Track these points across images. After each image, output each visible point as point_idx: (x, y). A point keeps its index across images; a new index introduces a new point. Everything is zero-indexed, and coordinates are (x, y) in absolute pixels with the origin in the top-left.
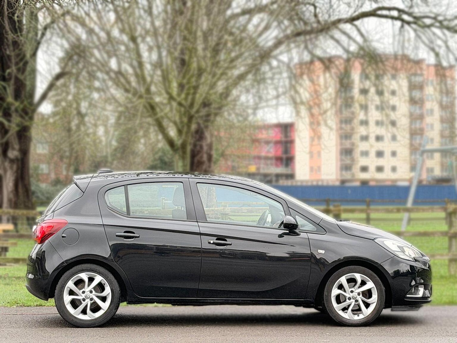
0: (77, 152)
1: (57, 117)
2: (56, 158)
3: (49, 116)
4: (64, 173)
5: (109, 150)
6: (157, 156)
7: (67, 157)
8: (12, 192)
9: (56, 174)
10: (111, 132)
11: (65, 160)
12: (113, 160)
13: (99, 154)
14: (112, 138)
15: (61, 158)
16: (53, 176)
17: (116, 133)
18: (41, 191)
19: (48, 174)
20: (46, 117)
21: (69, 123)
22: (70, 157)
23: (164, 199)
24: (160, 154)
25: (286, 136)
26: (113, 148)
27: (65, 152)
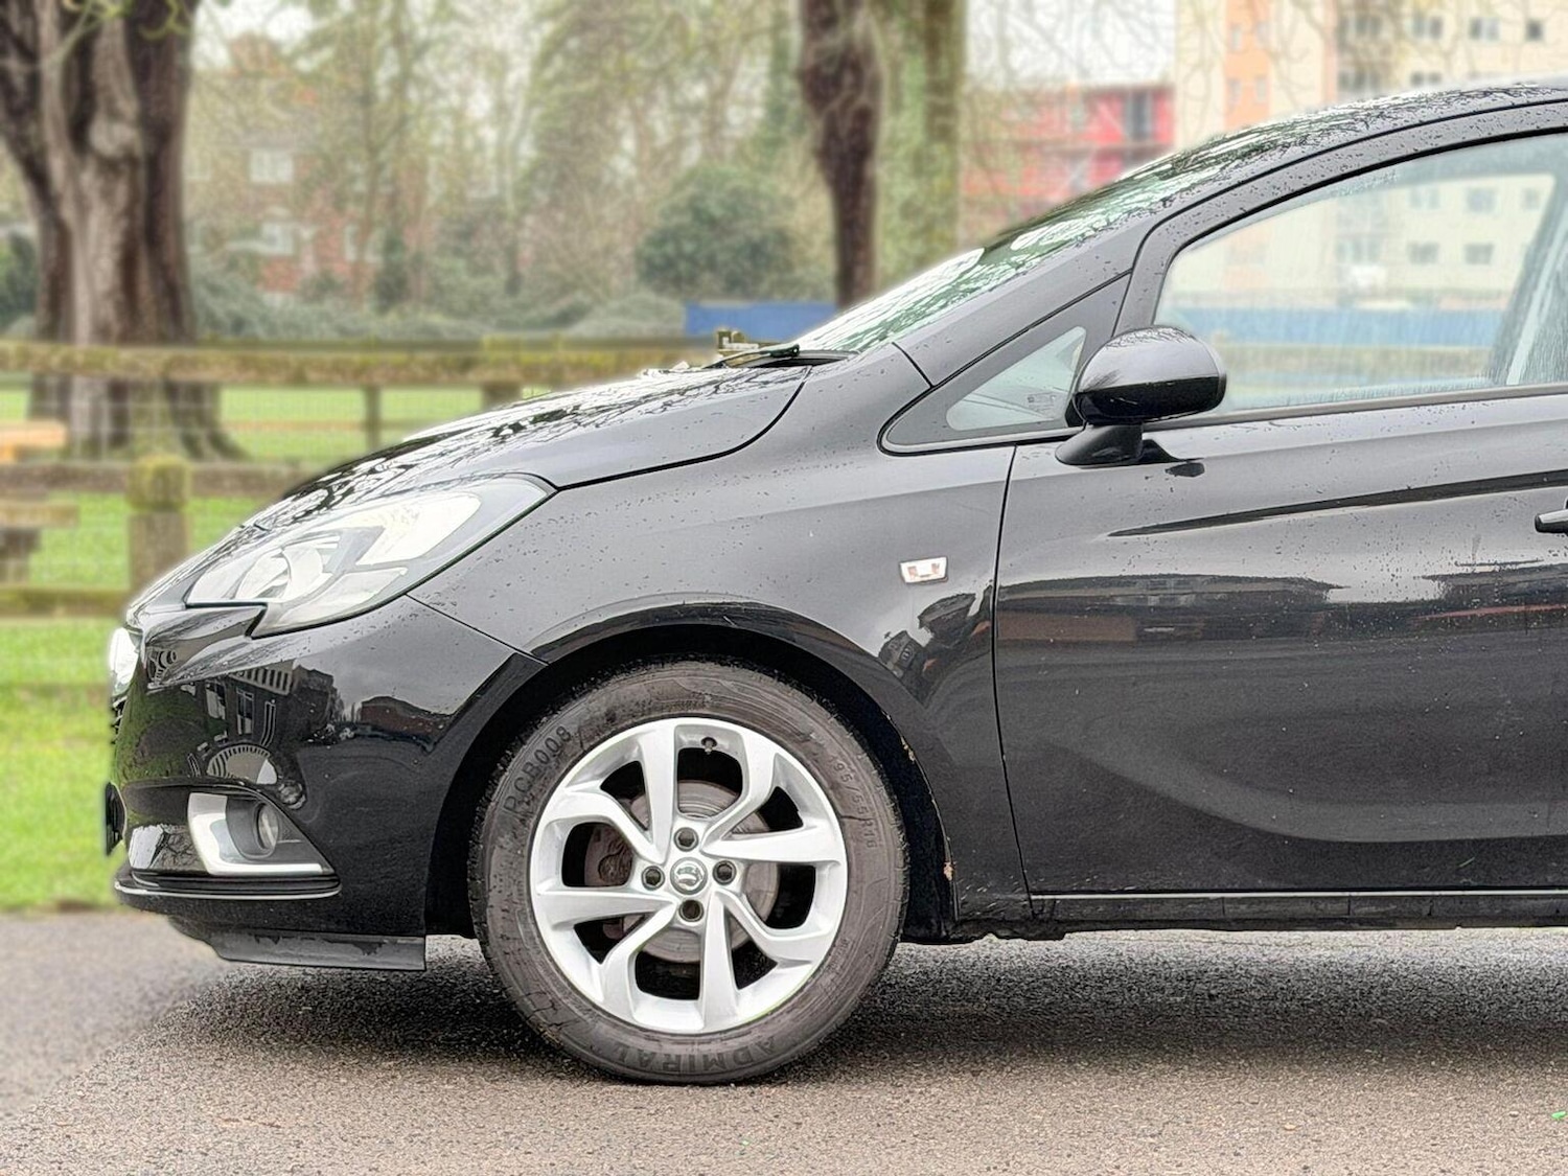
0: (393, 180)
1: (327, 53)
2: (319, 201)
3: (298, 53)
4: (350, 254)
5: (508, 178)
6: (681, 198)
7: (358, 198)
8: (109, 295)
9: (321, 259)
10: (518, 114)
11: (351, 208)
12: (524, 210)
13: (473, 194)
14: (521, 134)
15: (339, 202)
16: (309, 266)
17: (536, 112)
18: (264, 319)
19: (295, 259)
20: (286, 51)
21: (367, 75)
22: (369, 199)
23: (728, 334)
24: (691, 190)
25: (1139, 134)
26: (523, 165)
27: (353, 179)
